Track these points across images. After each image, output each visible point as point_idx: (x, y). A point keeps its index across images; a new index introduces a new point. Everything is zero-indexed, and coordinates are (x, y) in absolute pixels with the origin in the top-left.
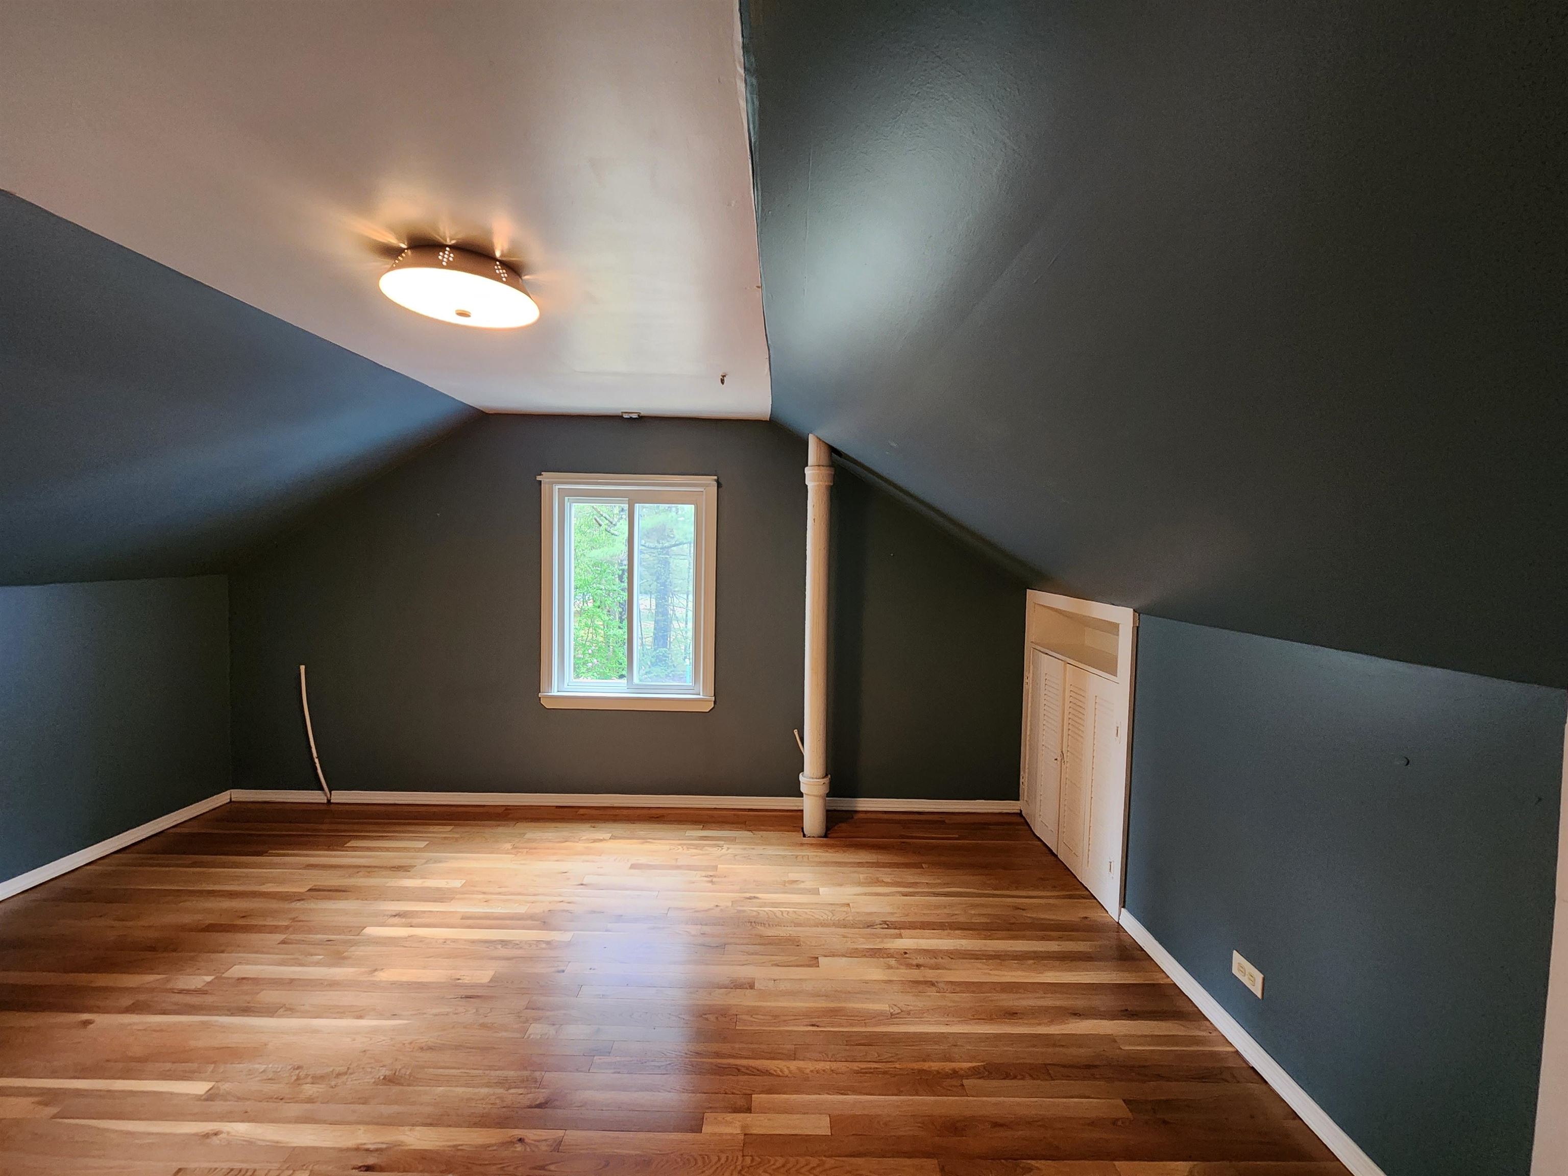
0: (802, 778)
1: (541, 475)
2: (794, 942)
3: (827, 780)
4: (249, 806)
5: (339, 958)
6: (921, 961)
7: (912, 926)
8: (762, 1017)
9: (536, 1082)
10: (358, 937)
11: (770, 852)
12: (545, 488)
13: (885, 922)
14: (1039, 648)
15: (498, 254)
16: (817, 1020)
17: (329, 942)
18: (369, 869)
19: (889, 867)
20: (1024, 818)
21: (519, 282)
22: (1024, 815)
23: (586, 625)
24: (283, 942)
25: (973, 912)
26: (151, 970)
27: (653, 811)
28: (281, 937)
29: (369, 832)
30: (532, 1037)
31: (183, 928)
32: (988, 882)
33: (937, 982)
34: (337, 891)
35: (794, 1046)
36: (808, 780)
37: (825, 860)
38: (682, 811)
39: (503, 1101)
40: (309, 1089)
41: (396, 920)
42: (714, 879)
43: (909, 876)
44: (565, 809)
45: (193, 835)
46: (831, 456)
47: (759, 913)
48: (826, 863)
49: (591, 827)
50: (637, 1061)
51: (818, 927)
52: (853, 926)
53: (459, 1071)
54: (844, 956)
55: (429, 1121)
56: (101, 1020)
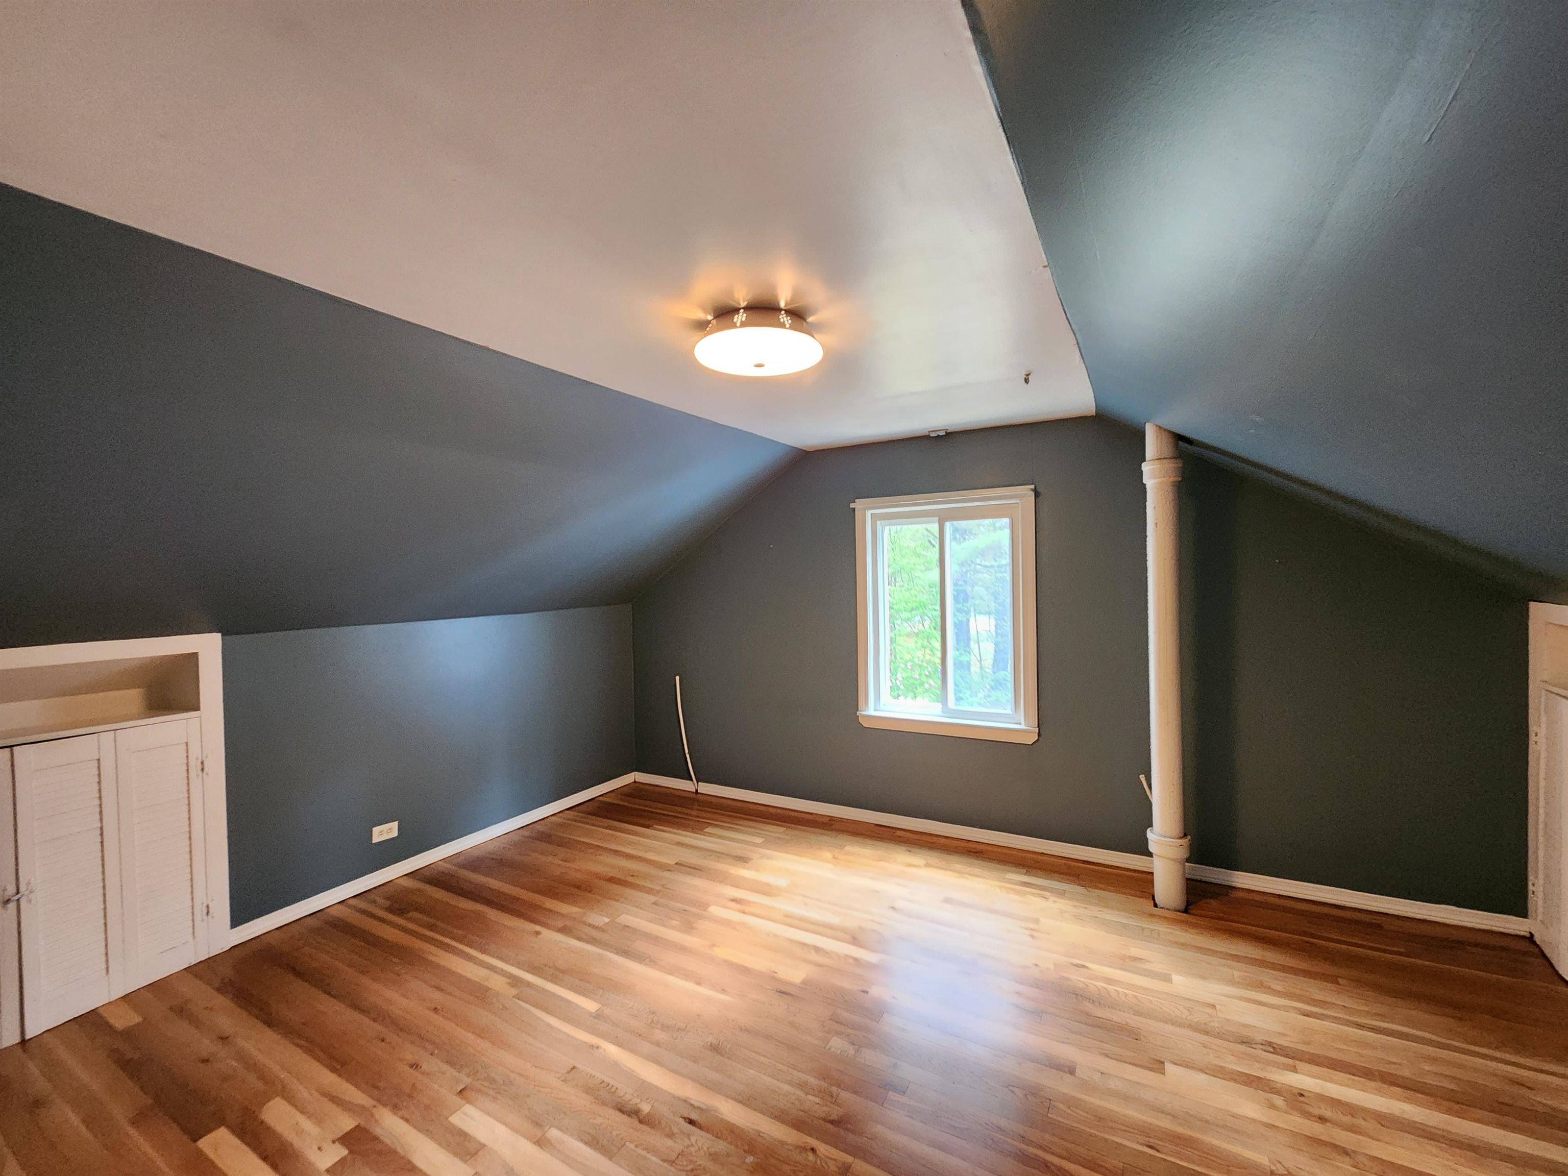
0: (1150, 834)
1: (855, 502)
2: (1133, 1035)
3: (1186, 842)
4: (647, 787)
5: (689, 927)
6: (1327, 1113)
7: (1315, 1060)
8: (1081, 1113)
9: (832, 1096)
10: (704, 912)
11: (1108, 917)
12: (858, 514)
13: (1270, 1044)
14: (1556, 690)
15: (782, 305)
16: (1157, 1142)
17: (684, 912)
18: (718, 855)
19: (1279, 970)
20: (1538, 946)
21: (803, 324)
22: (1538, 943)
23: (923, 646)
24: (655, 903)
25: (1427, 1068)
26: (574, 903)
27: (974, 846)
28: (653, 898)
29: (722, 821)
30: (832, 1050)
31: (598, 876)
32: (1459, 1030)
33: (1354, 1151)
34: (695, 868)
35: (1122, 1164)
36: (1158, 838)
37: (1182, 941)
38: (999, 850)
39: (802, 1104)
40: (659, 1035)
41: (733, 904)
42: (1035, 934)
43: (1316, 990)
44: (884, 829)
45: (610, 804)
46: (1176, 446)
47: (1087, 986)
48: (1184, 946)
49: (907, 850)
50: (933, 1112)
51: (1167, 1023)
52: (1219, 1036)
53: (768, 1060)
54: (1201, 1070)
55: (740, 1098)
56: (546, 933)
